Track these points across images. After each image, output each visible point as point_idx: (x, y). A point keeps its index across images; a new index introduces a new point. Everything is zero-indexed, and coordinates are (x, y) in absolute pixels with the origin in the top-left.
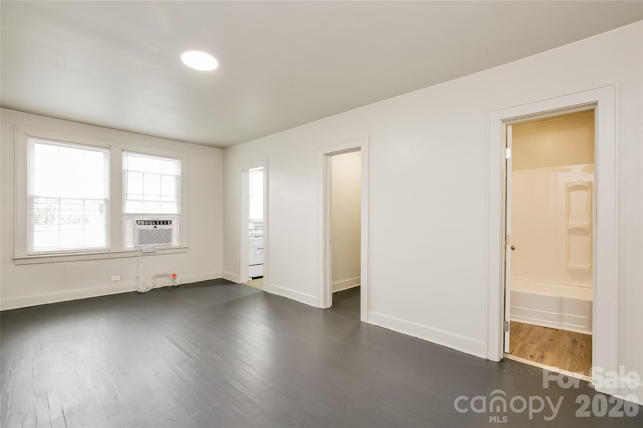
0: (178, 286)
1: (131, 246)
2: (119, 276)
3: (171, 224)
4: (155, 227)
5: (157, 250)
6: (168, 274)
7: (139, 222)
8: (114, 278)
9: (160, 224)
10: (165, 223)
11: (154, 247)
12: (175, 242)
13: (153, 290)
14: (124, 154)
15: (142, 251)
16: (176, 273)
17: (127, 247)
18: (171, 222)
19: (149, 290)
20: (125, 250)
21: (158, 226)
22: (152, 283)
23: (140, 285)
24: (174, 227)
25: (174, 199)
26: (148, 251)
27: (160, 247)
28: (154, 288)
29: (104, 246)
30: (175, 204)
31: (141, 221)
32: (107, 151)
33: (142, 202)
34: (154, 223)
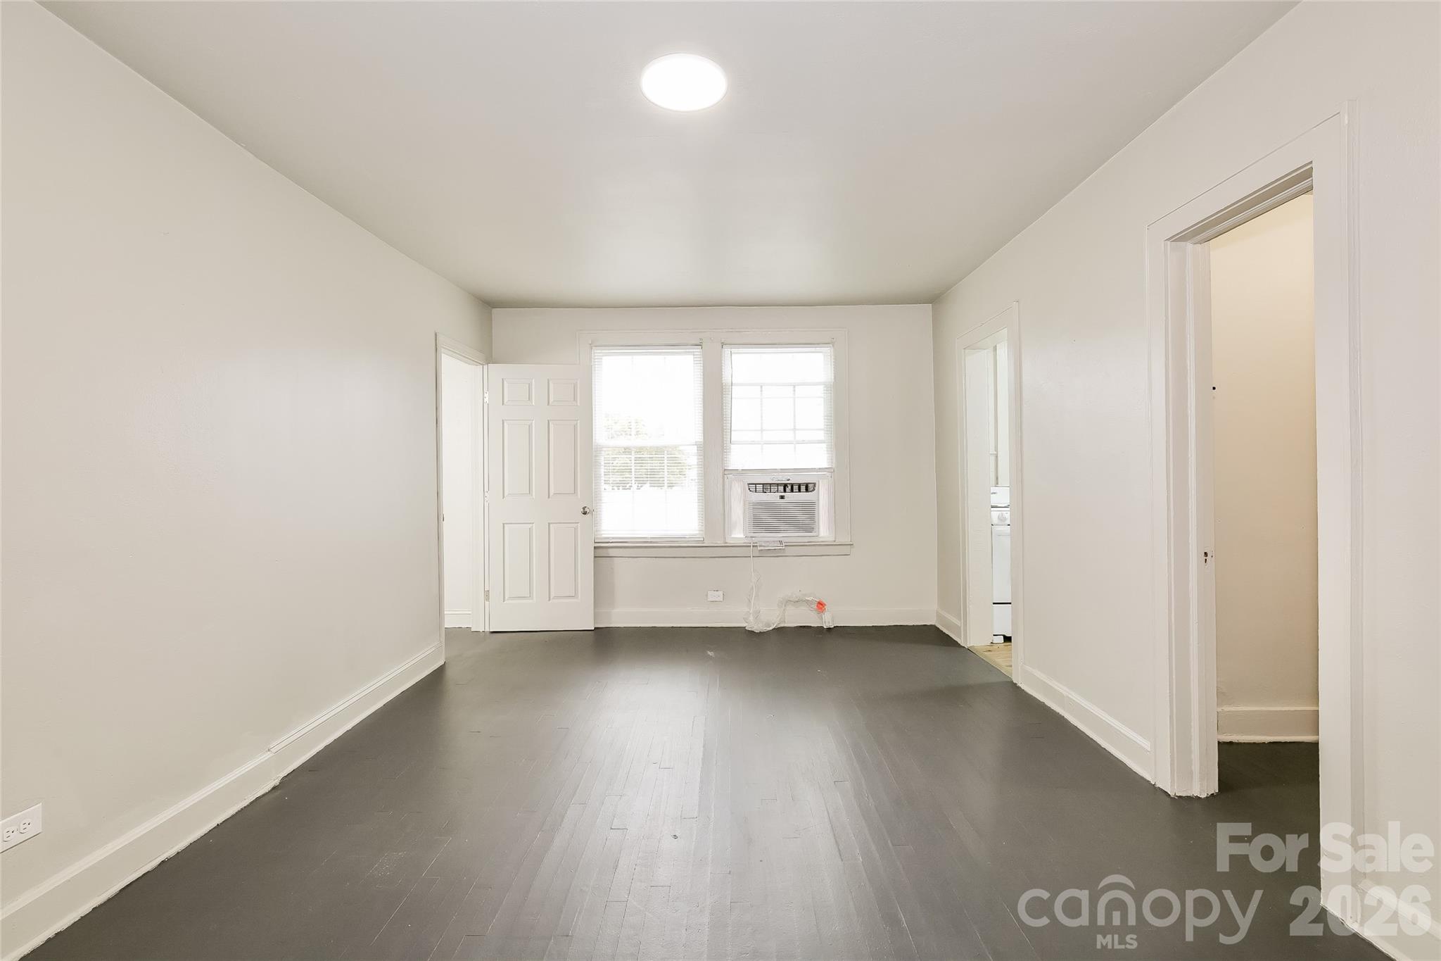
0: (829, 629)
1: (742, 536)
2: (720, 593)
3: (814, 490)
4: (782, 497)
5: (786, 546)
6: (808, 600)
7: (753, 487)
8: (713, 596)
9: (792, 490)
10: (803, 488)
11: (781, 539)
12: (824, 531)
13: (779, 630)
14: (727, 351)
15: (756, 546)
16: (824, 601)
17: (733, 536)
18: (815, 486)
19: (771, 628)
20: (730, 542)
21: (788, 495)
22: (778, 616)
23: (751, 616)
24: (822, 497)
25: (821, 435)
26: (768, 546)
27: (794, 540)
28: (782, 625)
29: (697, 532)
30: (824, 446)
31: (756, 484)
32: (698, 350)
33: (760, 445)
34: (781, 488)
